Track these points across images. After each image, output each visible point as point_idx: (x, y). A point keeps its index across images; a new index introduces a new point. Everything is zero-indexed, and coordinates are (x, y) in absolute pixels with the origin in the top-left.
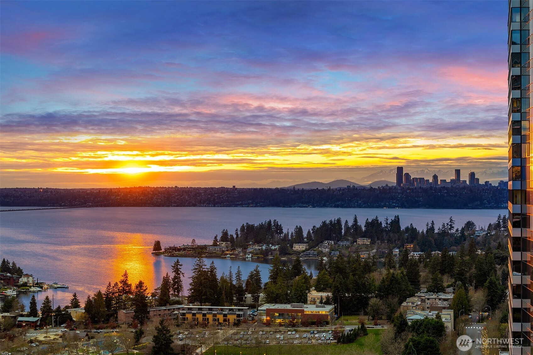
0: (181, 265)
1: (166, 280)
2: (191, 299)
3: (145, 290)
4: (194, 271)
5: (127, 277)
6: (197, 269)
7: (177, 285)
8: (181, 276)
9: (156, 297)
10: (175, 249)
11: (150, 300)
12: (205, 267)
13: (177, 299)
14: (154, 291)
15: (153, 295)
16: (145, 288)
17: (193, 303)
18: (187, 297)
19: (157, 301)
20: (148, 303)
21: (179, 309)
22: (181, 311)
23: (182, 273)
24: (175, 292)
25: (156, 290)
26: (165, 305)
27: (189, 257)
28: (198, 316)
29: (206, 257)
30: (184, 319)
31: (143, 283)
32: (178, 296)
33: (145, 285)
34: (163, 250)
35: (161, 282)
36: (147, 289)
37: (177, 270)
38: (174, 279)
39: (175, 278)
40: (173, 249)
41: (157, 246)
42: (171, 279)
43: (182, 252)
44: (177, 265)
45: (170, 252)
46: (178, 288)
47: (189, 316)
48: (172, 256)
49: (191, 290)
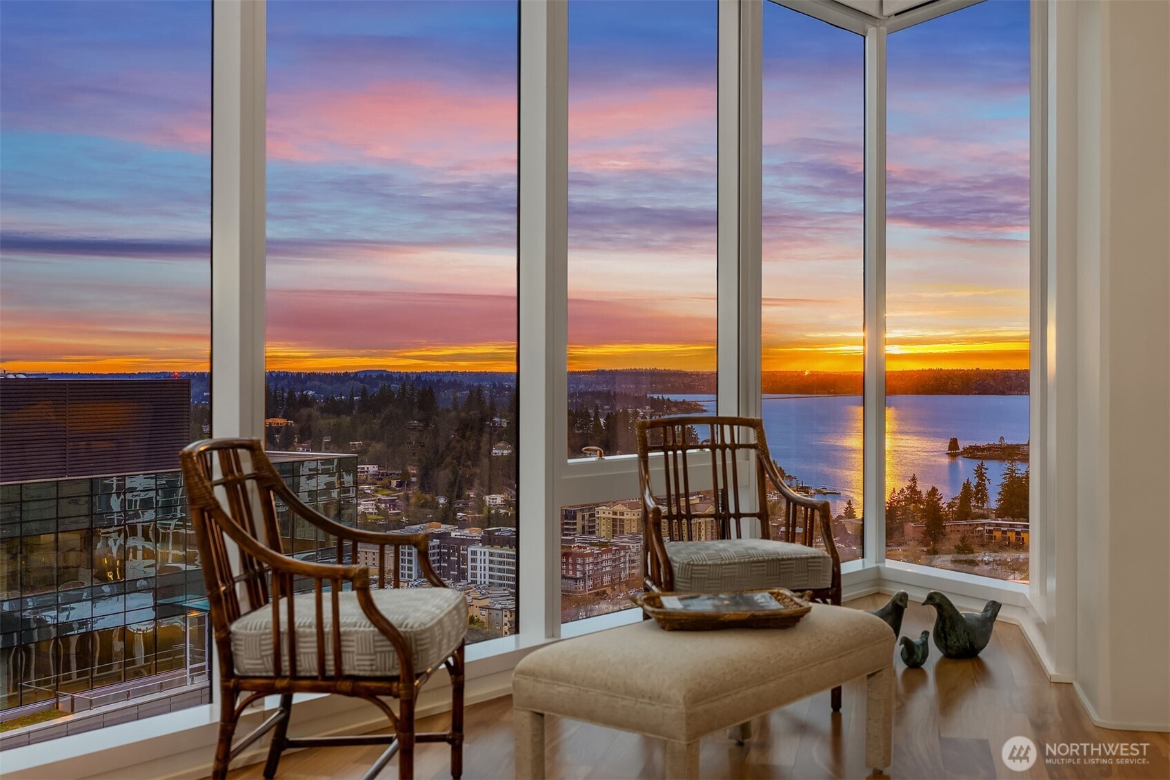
0: (986, 469)
1: (966, 487)
2: (1001, 513)
3: (939, 499)
4: (1004, 476)
5: (915, 482)
6: (1008, 474)
7: (982, 493)
8: (987, 482)
9: (954, 509)
10: (977, 448)
11: (946, 512)
12: (1019, 472)
13: (981, 511)
14: (950, 501)
15: (950, 506)
16: (938, 497)
17: (1003, 517)
18: (994, 510)
19: (955, 514)
20: (942, 515)
21: (983, 525)
22: (986, 528)
23: (988, 480)
24: (978, 503)
25: (953, 499)
26: (965, 519)
27: (995, 459)
28: (1009, 534)
29: (1019, 460)
30: (991, 538)
31: (937, 490)
32: (981, 508)
33: (939, 492)
34: (961, 450)
35: (960, 489)
36: (942, 497)
37: (980, 474)
38: (976, 487)
39: (979, 485)
40: (975, 449)
41: (954, 444)
42: (973, 486)
43: (985, 453)
44: (981, 469)
45: (970, 453)
46: (982, 497)
47: (998, 534)
48: (973, 457)
49: (1000, 500)
